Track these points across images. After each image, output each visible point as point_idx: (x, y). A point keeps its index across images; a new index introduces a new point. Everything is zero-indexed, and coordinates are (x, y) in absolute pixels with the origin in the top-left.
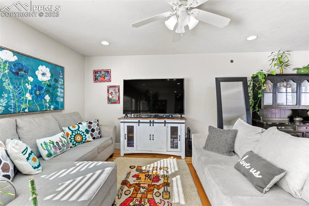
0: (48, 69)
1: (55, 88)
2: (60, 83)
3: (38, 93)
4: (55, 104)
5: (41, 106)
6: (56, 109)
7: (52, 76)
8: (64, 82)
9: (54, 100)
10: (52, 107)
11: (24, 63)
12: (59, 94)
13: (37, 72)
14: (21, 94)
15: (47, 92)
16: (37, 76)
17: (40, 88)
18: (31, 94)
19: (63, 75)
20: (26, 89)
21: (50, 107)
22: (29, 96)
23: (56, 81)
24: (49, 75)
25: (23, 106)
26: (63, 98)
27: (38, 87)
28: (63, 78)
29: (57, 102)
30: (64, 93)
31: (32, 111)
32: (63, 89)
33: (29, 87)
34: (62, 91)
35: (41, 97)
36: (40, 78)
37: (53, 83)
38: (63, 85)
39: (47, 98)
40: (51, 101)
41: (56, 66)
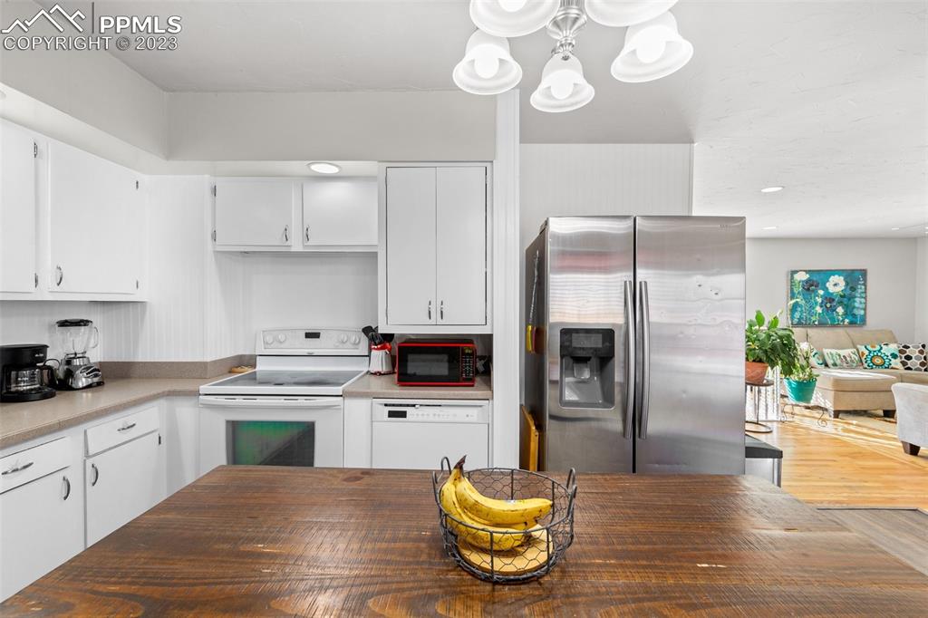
0: (842, 278)
1: (851, 298)
2: (860, 291)
3: (828, 305)
4: (851, 317)
5: (832, 319)
6: (852, 323)
7: (847, 284)
8: (866, 289)
9: (849, 311)
10: (847, 321)
11: (815, 279)
12: (857, 305)
13: (827, 285)
14: (812, 307)
15: (840, 303)
16: (827, 289)
17: (831, 300)
18: (821, 307)
19: (865, 280)
20: (816, 303)
21: (843, 321)
22: (819, 309)
23: (853, 289)
24: (842, 285)
25: (813, 319)
26: (865, 309)
27: (829, 299)
28: (865, 285)
29: (854, 315)
30: (865, 303)
31: (822, 325)
32: (865, 298)
33: (819, 300)
34: (863, 300)
35: (833, 309)
36: (832, 289)
37: (848, 292)
38: (865, 292)
39: (840, 310)
40: (846, 314)
41: (853, 271)
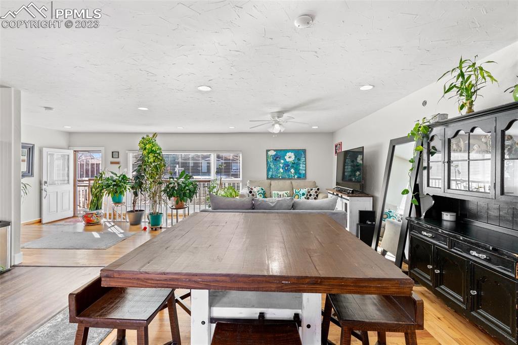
0: (293, 154)
1: (298, 164)
2: (302, 161)
3: (286, 168)
4: (298, 175)
5: (289, 175)
6: (299, 178)
7: (296, 157)
8: (305, 159)
9: (297, 171)
10: (296, 176)
11: (279, 154)
12: (301, 168)
13: (285, 157)
14: (278, 169)
15: (292, 167)
16: (286, 160)
17: (288, 166)
18: (283, 169)
19: (305, 155)
20: (280, 167)
21: (294, 176)
22: (281, 170)
23: (299, 160)
24: (293, 157)
25: (279, 175)
26: (305, 170)
27: (286, 165)
28: (305, 157)
29: (300, 174)
30: (305, 167)
31: (283, 178)
32: (305, 164)
33: (282, 165)
34: (304, 166)
35: (288, 170)
36: (288, 160)
37: (296, 161)
38: (305, 161)
39: (292, 171)
40: (295, 173)
41: (299, 150)
